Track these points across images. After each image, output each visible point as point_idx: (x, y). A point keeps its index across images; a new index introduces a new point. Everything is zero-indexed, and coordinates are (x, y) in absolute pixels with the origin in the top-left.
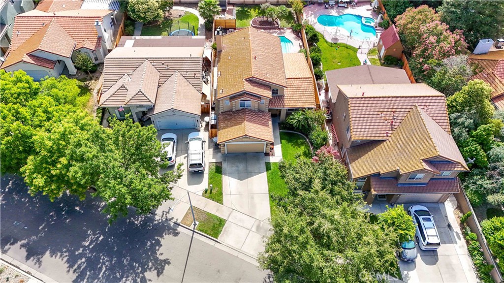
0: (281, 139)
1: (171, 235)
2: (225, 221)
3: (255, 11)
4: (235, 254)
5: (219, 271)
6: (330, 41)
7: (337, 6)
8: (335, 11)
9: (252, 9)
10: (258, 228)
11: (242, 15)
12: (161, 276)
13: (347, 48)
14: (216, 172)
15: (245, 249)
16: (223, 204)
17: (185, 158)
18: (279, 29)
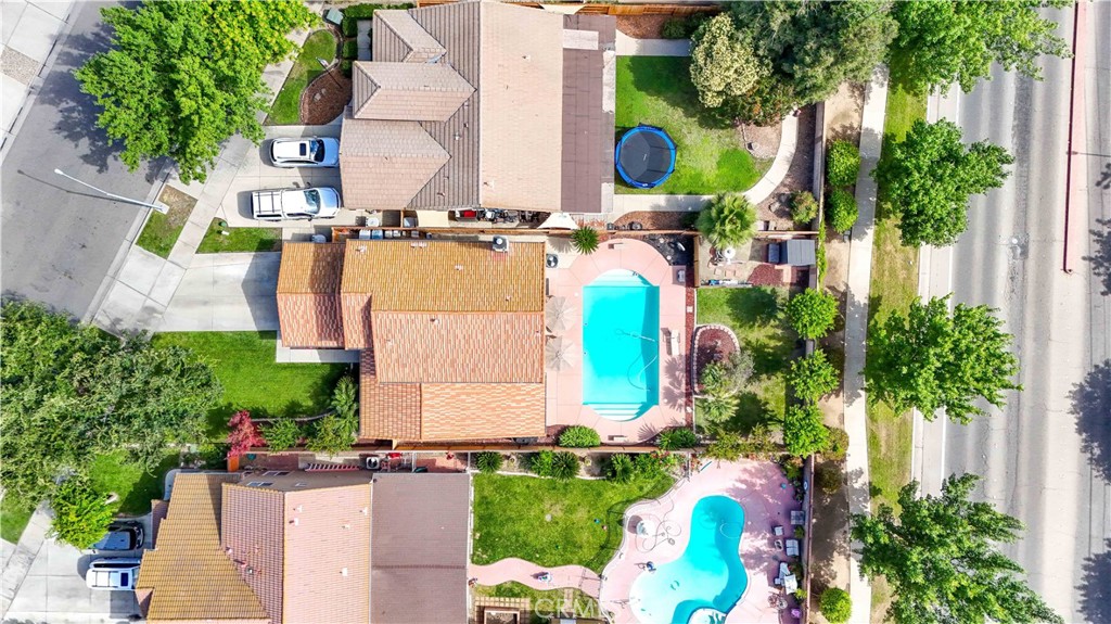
0: (333, 365)
1: (147, 171)
2: (166, 257)
3: (771, 338)
4: (111, 272)
5: (84, 246)
6: (630, 512)
7: (781, 557)
8: (765, 548)
9: (779, 332)
10: (150, 311)
11: (752, 305)
12: (82, 161)
13: (602, 547)
14: (262, 240)
15: (118, 287)
16: (197, 252)
17: (295, 184)
18: (688, 395)
